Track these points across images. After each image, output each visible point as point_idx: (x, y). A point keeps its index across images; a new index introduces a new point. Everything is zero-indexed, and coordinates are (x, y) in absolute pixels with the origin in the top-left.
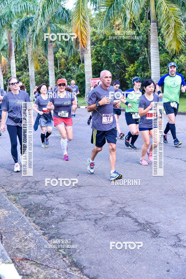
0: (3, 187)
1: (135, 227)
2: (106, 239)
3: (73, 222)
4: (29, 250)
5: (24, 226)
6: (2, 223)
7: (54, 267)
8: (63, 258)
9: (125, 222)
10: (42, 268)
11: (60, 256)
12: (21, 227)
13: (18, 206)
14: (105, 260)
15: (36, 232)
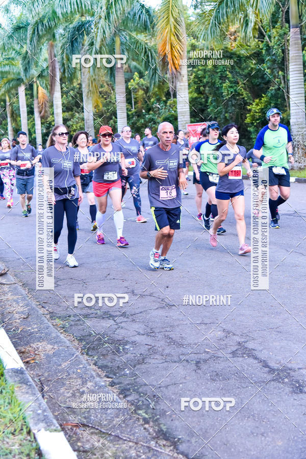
0: (44, 305)
1: (264, 375)
2: (215, 394)
3: (160, 366)
4: (88, 410)
5: (79, 371)
6: (43, 365)
7: (129, 438)
8: (145, 424)
9: (246, 367)
10: (109, 440)
11: (139, 421)
12: (74, 372)
13: (69, 338)
14: (214, 429)
15: (100, 381)
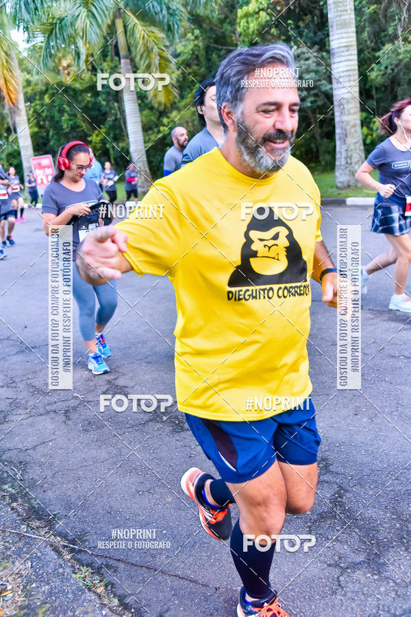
3: (24, 422)
8: (12, 502)
11: (4, 500)
